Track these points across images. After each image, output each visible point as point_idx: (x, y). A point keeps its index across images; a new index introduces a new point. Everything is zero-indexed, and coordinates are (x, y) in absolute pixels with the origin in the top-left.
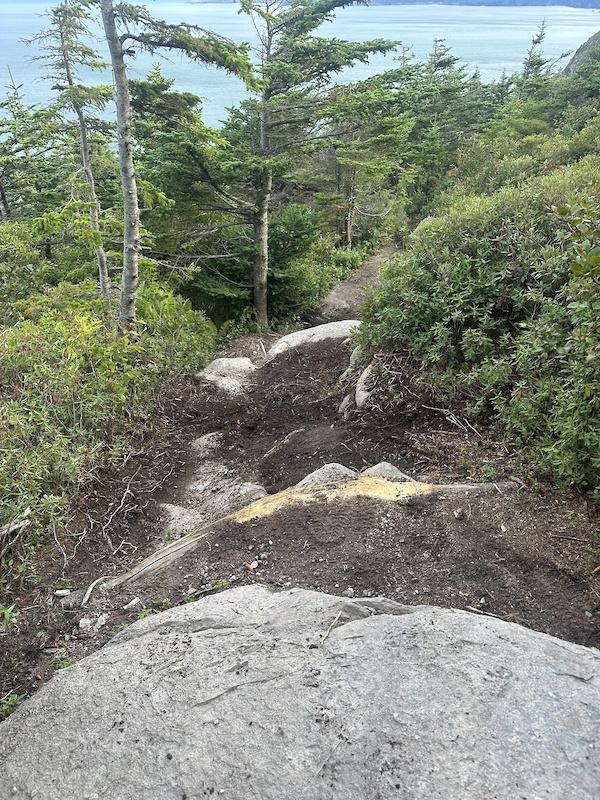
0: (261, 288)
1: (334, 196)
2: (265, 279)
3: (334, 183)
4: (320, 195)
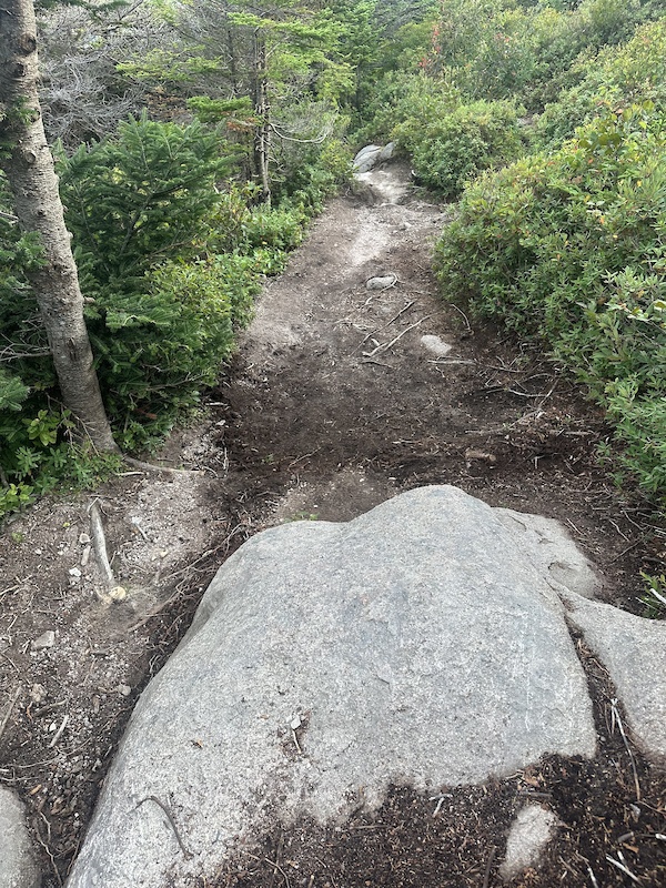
0: (74, 358)
1: (229, 102)
2: (79, 331)
3: (226, 76)
4: (201, 101)
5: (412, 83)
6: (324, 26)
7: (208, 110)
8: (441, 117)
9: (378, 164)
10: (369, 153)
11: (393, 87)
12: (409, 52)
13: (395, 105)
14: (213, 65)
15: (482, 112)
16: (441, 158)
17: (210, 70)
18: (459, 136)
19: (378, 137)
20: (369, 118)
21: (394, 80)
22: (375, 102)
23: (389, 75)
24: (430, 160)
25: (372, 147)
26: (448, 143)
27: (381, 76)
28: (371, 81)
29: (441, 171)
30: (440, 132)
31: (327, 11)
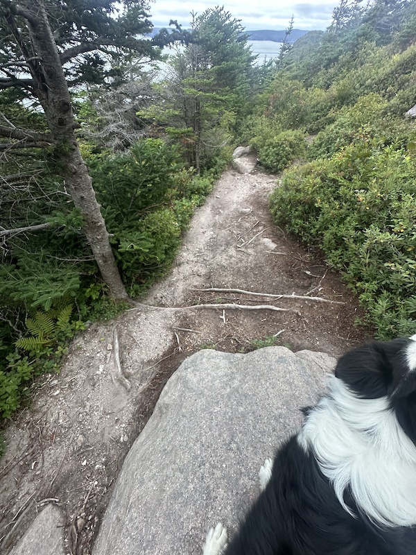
1: (183, 130)
2: (107, 249)
3: (182, 118)
4: (171, 129)
5: (258, 121)
6: (226, 95)
7: (174, 133)
8: (273, 137)
9: (242, 155)
10: (240, 149)
11: (250, 122)
12: (258, 107)
13: (251, 130)
14: (177, 113)
15: (291, 134)
16: (272, 155)
17: (176, 115)
18: (280, 146)
19: (244, 143)
20: (240, 134)
21: (251, 119)
22: (243, 128)
23: (249, 116)
24: (267, 156)
25: (240, 147)
26: (275, 149)
27: (245, 116)
28: (242, 119)
29: (272, 161)
30: (271, 144)
31: (227, 88)
